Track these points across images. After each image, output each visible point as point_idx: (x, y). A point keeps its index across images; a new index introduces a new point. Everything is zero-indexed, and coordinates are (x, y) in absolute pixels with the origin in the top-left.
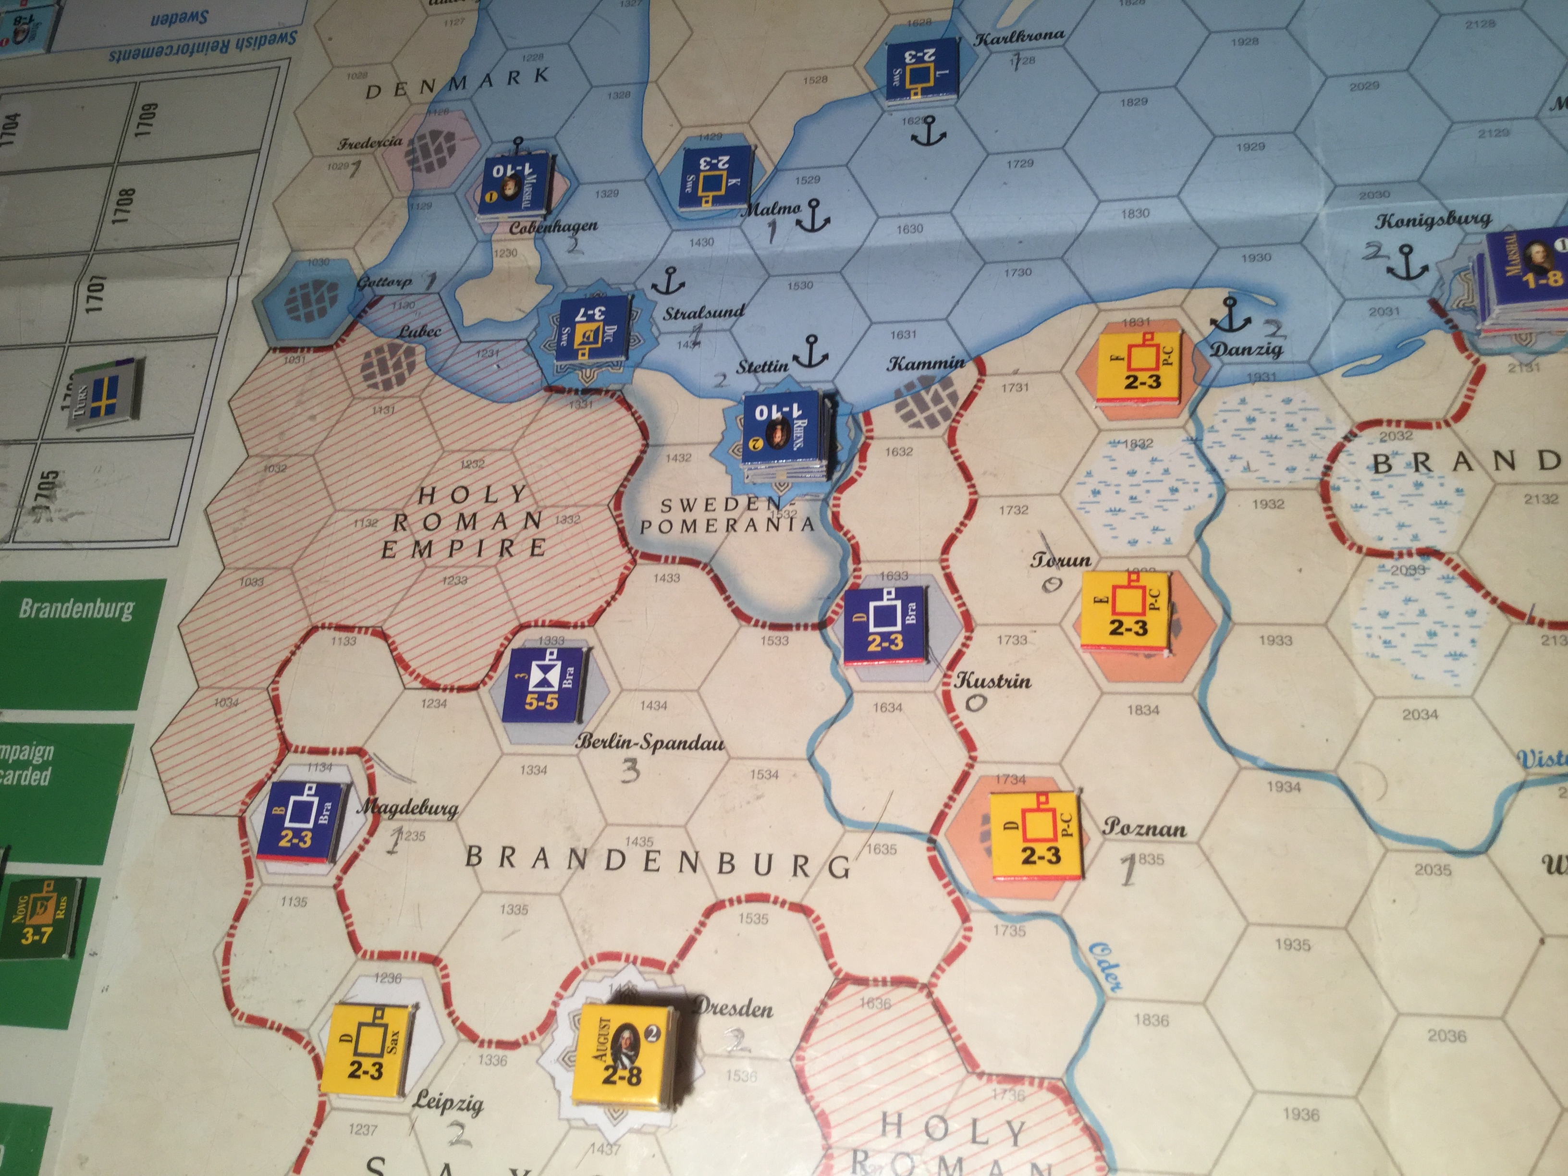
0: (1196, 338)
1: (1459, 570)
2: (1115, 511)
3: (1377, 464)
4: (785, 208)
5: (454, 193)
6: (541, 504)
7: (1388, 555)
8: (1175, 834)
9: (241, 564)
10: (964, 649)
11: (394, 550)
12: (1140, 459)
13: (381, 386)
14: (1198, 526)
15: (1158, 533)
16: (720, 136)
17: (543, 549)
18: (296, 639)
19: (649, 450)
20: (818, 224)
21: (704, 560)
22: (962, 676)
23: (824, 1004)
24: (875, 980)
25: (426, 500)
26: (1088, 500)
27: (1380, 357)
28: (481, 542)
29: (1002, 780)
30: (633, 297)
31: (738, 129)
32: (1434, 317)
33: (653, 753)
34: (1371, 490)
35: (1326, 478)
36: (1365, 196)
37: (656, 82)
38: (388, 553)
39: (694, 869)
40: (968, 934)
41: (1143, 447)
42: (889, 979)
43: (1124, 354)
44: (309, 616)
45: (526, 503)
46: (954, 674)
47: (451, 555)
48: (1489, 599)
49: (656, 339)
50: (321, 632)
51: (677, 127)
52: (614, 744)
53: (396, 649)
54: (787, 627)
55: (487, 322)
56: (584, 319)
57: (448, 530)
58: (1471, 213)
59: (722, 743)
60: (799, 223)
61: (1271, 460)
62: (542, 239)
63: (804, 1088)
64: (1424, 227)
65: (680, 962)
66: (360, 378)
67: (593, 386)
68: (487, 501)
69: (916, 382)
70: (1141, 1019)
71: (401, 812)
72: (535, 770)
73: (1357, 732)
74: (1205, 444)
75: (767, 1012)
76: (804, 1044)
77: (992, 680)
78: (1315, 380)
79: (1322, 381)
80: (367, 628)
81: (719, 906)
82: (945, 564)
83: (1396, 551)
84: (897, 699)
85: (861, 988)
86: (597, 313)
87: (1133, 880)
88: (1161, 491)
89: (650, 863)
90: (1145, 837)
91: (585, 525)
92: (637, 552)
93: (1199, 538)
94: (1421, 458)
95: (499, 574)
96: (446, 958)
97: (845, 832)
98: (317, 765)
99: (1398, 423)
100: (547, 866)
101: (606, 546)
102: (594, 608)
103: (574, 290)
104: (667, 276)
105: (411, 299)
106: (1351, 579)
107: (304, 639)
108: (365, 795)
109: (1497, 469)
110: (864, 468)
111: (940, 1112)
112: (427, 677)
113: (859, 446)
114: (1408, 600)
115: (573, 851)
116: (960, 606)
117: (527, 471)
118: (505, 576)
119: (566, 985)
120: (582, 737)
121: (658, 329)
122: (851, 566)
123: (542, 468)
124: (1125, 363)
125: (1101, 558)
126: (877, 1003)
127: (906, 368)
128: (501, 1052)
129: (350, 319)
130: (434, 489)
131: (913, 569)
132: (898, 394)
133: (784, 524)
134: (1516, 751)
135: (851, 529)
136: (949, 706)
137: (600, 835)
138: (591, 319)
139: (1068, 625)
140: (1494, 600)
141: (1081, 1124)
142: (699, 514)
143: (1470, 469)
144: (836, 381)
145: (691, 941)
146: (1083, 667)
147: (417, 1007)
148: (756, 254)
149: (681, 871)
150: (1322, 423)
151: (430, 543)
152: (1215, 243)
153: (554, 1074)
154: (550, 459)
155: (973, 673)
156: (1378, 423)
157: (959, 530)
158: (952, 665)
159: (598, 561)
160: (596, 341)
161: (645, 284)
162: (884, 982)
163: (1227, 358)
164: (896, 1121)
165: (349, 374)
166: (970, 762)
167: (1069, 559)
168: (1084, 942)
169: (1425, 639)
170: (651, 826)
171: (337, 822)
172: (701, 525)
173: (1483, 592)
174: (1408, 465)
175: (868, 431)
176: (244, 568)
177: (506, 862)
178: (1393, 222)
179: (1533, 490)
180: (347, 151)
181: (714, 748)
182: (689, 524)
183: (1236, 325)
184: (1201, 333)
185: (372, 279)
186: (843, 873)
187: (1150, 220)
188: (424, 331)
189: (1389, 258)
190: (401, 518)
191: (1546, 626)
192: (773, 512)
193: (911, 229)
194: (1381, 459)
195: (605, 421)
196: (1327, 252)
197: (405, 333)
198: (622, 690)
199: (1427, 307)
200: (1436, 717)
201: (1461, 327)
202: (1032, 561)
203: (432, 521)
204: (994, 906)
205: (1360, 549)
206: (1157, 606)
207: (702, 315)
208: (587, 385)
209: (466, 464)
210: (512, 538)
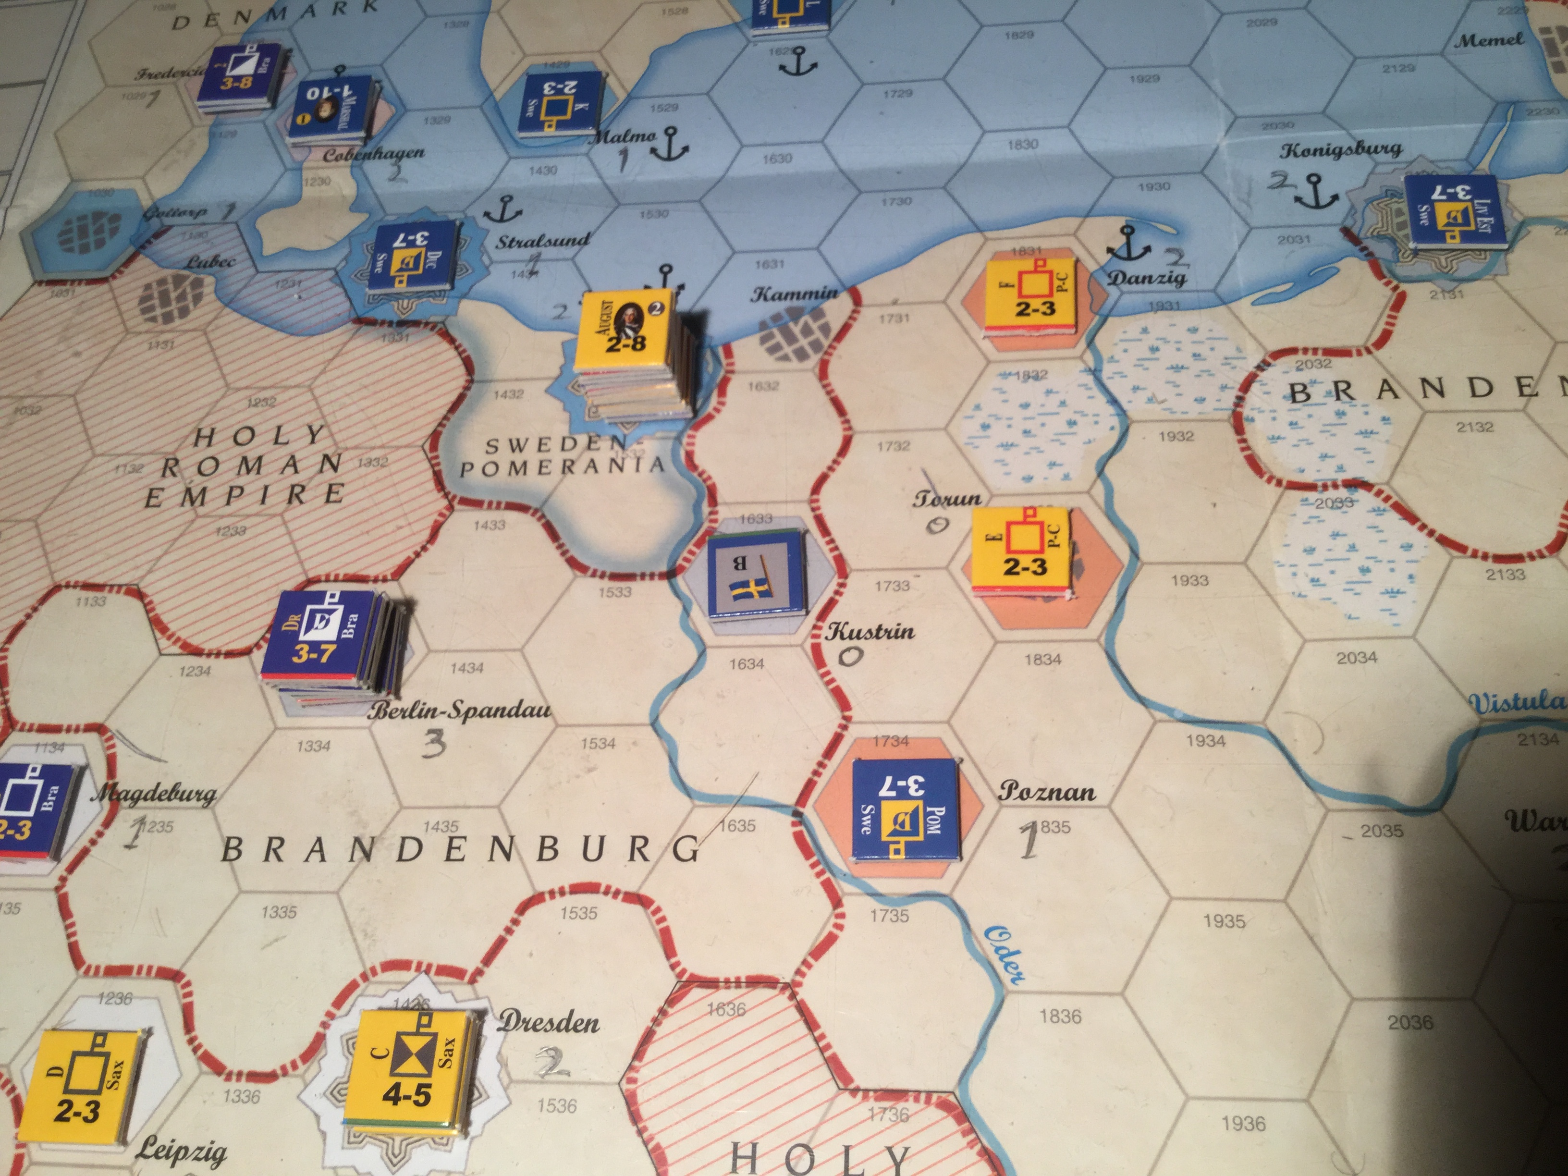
0: (1092, 266)
1: (1391, 502)
2: (1007, 446)
3: (1293, 393)
4: (638, 136)
5: (263, 120)
6: (341, 445)
7: (1311, 487)
8: (1082, 798)
10: (837, 597)
11: (160, 498)
12: (1033, 391)
13: (160, 320)
14: (1099, 462)
15: (1055, 468)
16: (567, 64)
17: (341, 494)
18: (32, 601)
19: (474, 387)
20: (676, 151)
21: (535, 505)
22: (834, 627)
23: (662, 1012)
24: (727, 981)
25: (203, 443)
26: (977, 434)
27: (1291, 284)
28: (266, 488)
29: (881, 742)
30: (462, 224)
31: (587, 57)
32: (1348, 245)
33: (464, 722)
34: (1290, 419)
35: (1239, 409)
36: (1267, 127)
37: (498, 12)
38: (153, 501)
39: (508, 856)
40: (840, 921)
41: (1037, 378)
42: (743, 980)
43: (1014, 280)
44: (52, 573)
45: (324, 444)
46: (825, 625)
47: (228, 503)
48: (1426, 531)
49: (487, 268)
50: (64, 591)
51: (519, 55)
52: (414, 714)
53: (153, 609)
54: (629, 577)
55: (289, 252)
56: (404, 245)
57: (228, 474)
58: (1381, 143)
59: (548, 708)
60: (653, 151)
61: (1178, 390)
62: (361, 169)
63: (635, 1117)
64: (1332, 156)
65: (486, 969)
66: (137, 311)
67: (410, 318)
68: (276, 442)
69: (784, 314)
70: (1048, 1015)
71: (145, 799)
72: (315, 746)
73: (1287, 678)
74: (1105, 375)
75: (592, 1025)
76: (636, 1063)
77: (870, 631)
78: (1222, 309)
79: (1230, 309)
80: (120, 586)
81: (536, 899)
82: (814, 505)
83: (1320, 484)
84: (757, 654)
85: (709, 991)
86: (419, 238)
87: (1035, 850)
88: (1058, 424)
89: (453, 851)
90: (1047, 802)
91: (394, 468)
92: (454, 497)
93: (1100, 473)
94: (1342, 386)
95: (285, 523)
96: (190, 974)
97: (695, 806)
98: (46, 745)
99: (1315, 351)
100: (323, 859)
101: (418, 491)
102: (399, 560)
103: (394, 217)
104: (502, 204)
105: (203, 229)
106: (1272, 514)
107: (44, 600)
108: (102, 778)
109: (1425, 396)
110: (723, 403)
111: (803, 1140)
112: (189, 641)
113: (719, 379)
114: (1335, 535)
115: (357, 840)
116: (832, 550)
117: (326, 410)
118: (292, 525)
119: (339, 1002)
120: (377, 707)
121: (490, 258)
122: (706, 509)
123: (345, 406)
124: (1014, 291)
125: (992, 496)
126: (727, 1009)
127: (773, 298)
128: (252, 1086)
129: (131, 250)
130: (213, 430)
131: (778, 511)
132: (763, 326)
134: (1467, 695)
135: (707, 469)
136: (819, 660)
137: (393, 820)
138: (411, 244)
139: (956, 567)
140: (1431, 533)
141: (978, 1147)
142: (531, 455)
143: (1396, 397)
145: (500, 943)
146: (973, 614)
147: (149, 1032)
148: (605, 184)
149: (491, 859)
150: (1233, 353)
151: (204, 490)
152: (1108, 172)
153: (317, 1111)
154: (355, 397)
155: (847, 623)
156: (1293, 351)
157: (831, 469)
158: (823, 615)
159: (407, 508)
160: (416, 267)
161: (476, 212)
162: (738, 983)
163: (1125, 287)
164: (750, 1154)
165: (124, 308)
166: (844, 722)
167: (957, 498)
168: (979, 925)
169: (1357, 576)
170: (456, 807)
171: (65, 809)
172: (533, 468)
173: (1418, 524)
174: (1329, 393)
175: (728, 365)
177: (272, 854)
178: (1299, 151)
179: (1466, 418)
180: (145, 81)
181: (538, 715)
182: (518, 465)
183: (1134, 254)
184: (1098, 263)
185: (161, 210)
186: (691, 855)
187: (1039, 151)
188: (216, 261)
189: (1296, 187)
190: (171, 463)
191: (1490, 560)
192: (616, 451)
193: (779, 159)
194: (1298, 388)
195: (424, 355)
196: (1229, 182)
197: (194, 264)
198: (430, 651)
199: (1342, 235)
200: (1375, 660)
201: (1377, 255)
202: (914, 501)
203: (209, 465)
204: (870, 887)
205: (1279, 483)
206: (1056, 542)
207: (542, 243)
208: (403, 317)
209: (253, 402)
210: (303, 483)
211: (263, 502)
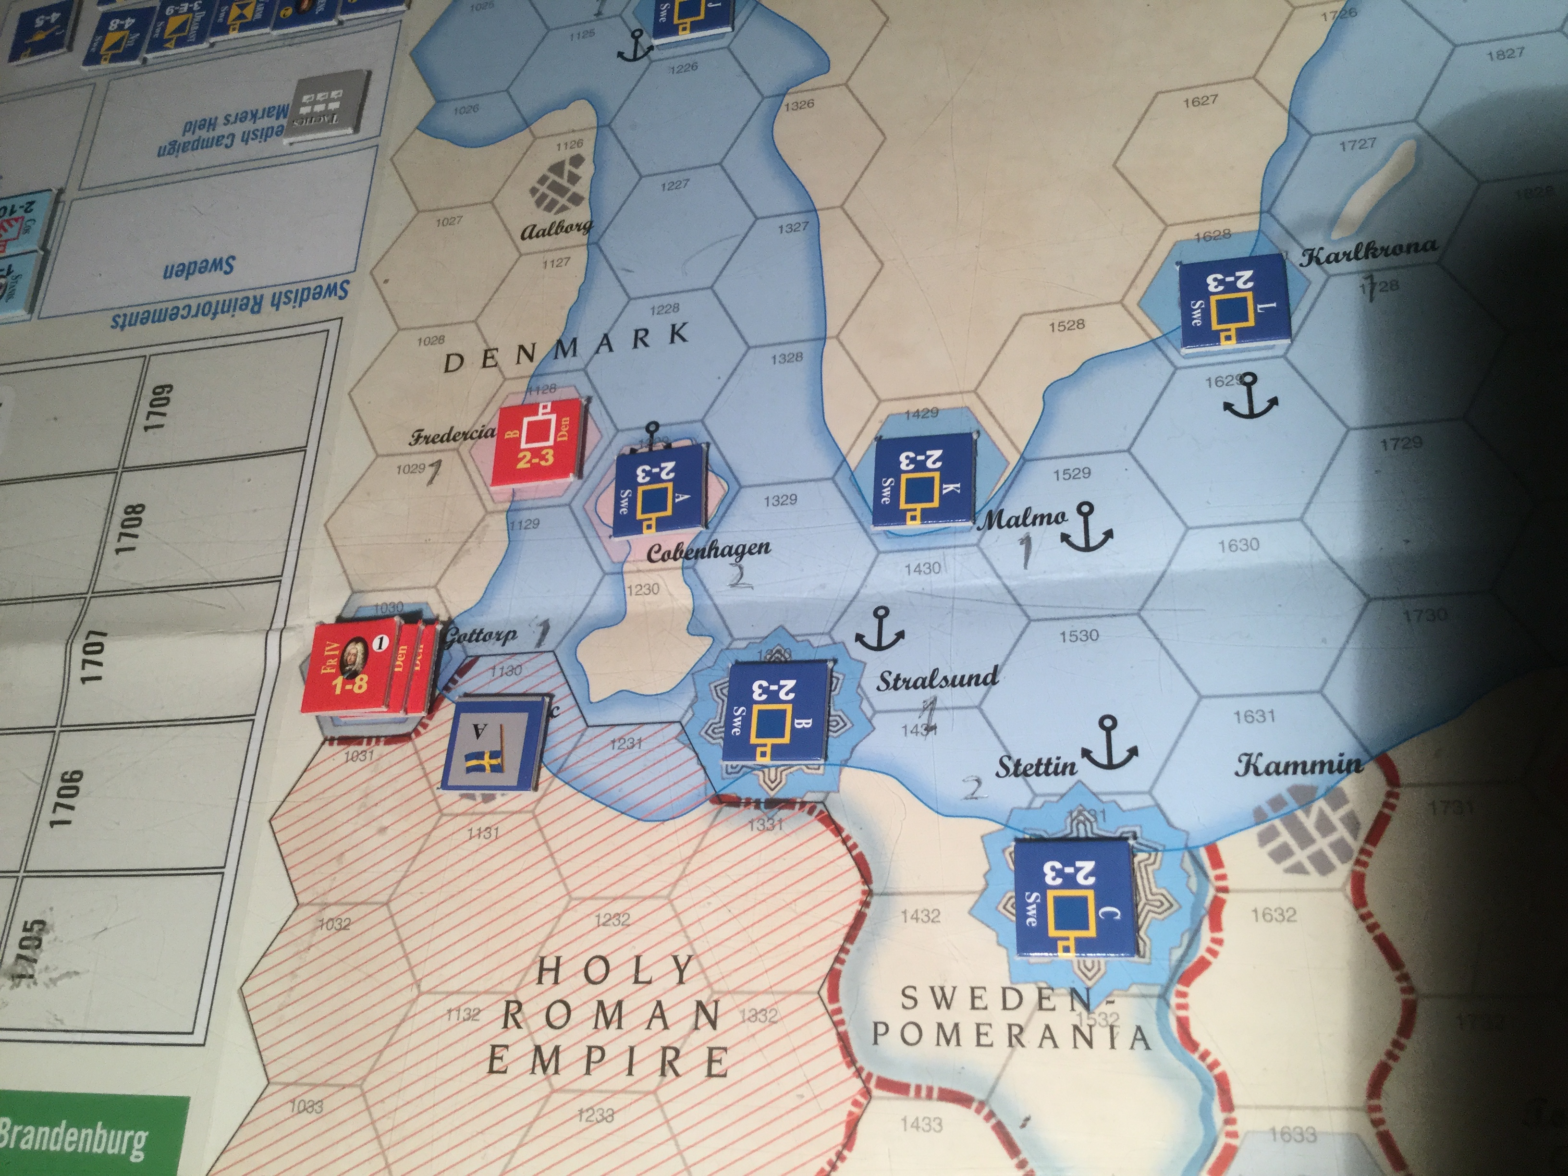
4: (1042, 516)
5: (569, 505)
6: (716, 987)
9: (290, 1077)
11: (506, 1060)
17: (726, 1063)
19: (875, 901)
20: (1096, 537)
21: (979, 1096)
25: (549, 978)
28: (632, 1050)
31: (962, 401)
38: (497, 1065)
44: (388, 1166)
45: (695, 986)
47: (588, 1072)
49: (870, 721)
51: (873, 400)
55: (623, 696)
57: (582, 1029)
60: (1065, 538)
62: (693, 568)
67: (781, 796)
68: (637, 981)
69: (1286, 796)
82: (1376, 1116)
91: (787, 1025)
92: (870, 1075)
95: (661, 1106)
101: (821, 1064)
102: (811, 1172)
103: (744, 644)
104: (876, 621)
105: (514, 662)
110: (1219, 942)
113: (1208, 903)
117: (693, 933)
118: (671, 1110)
121: (872, 706)
122: (1218, 1116)
123: (714, 927)
127: (1267, 772)
130: (558, 959)
131: (1323, 1123)
132: (1259, 817)
133: (1101, 1036)
135: (1211, 1049)
142: (963, 1014)
144: (1156, 793)
148: (1006, 586)
151: (557, 1050)
157: (1394, 1058)
161: (845, 635)
172: (968, 1034)
175: (1218, 878)
176: (295, 1083)
180: (422, 446)
182: (948, 1030)
185: (461, 632)
190: (513, 1006)
192: (1079, 1014)
193: (1241, 546)
195: (805, 851)
203: (558, 1011)
207: (935, 683)
208: (772, 793)
209: (602, 920)
210: (677, 1045)
211: (630, 1073)
